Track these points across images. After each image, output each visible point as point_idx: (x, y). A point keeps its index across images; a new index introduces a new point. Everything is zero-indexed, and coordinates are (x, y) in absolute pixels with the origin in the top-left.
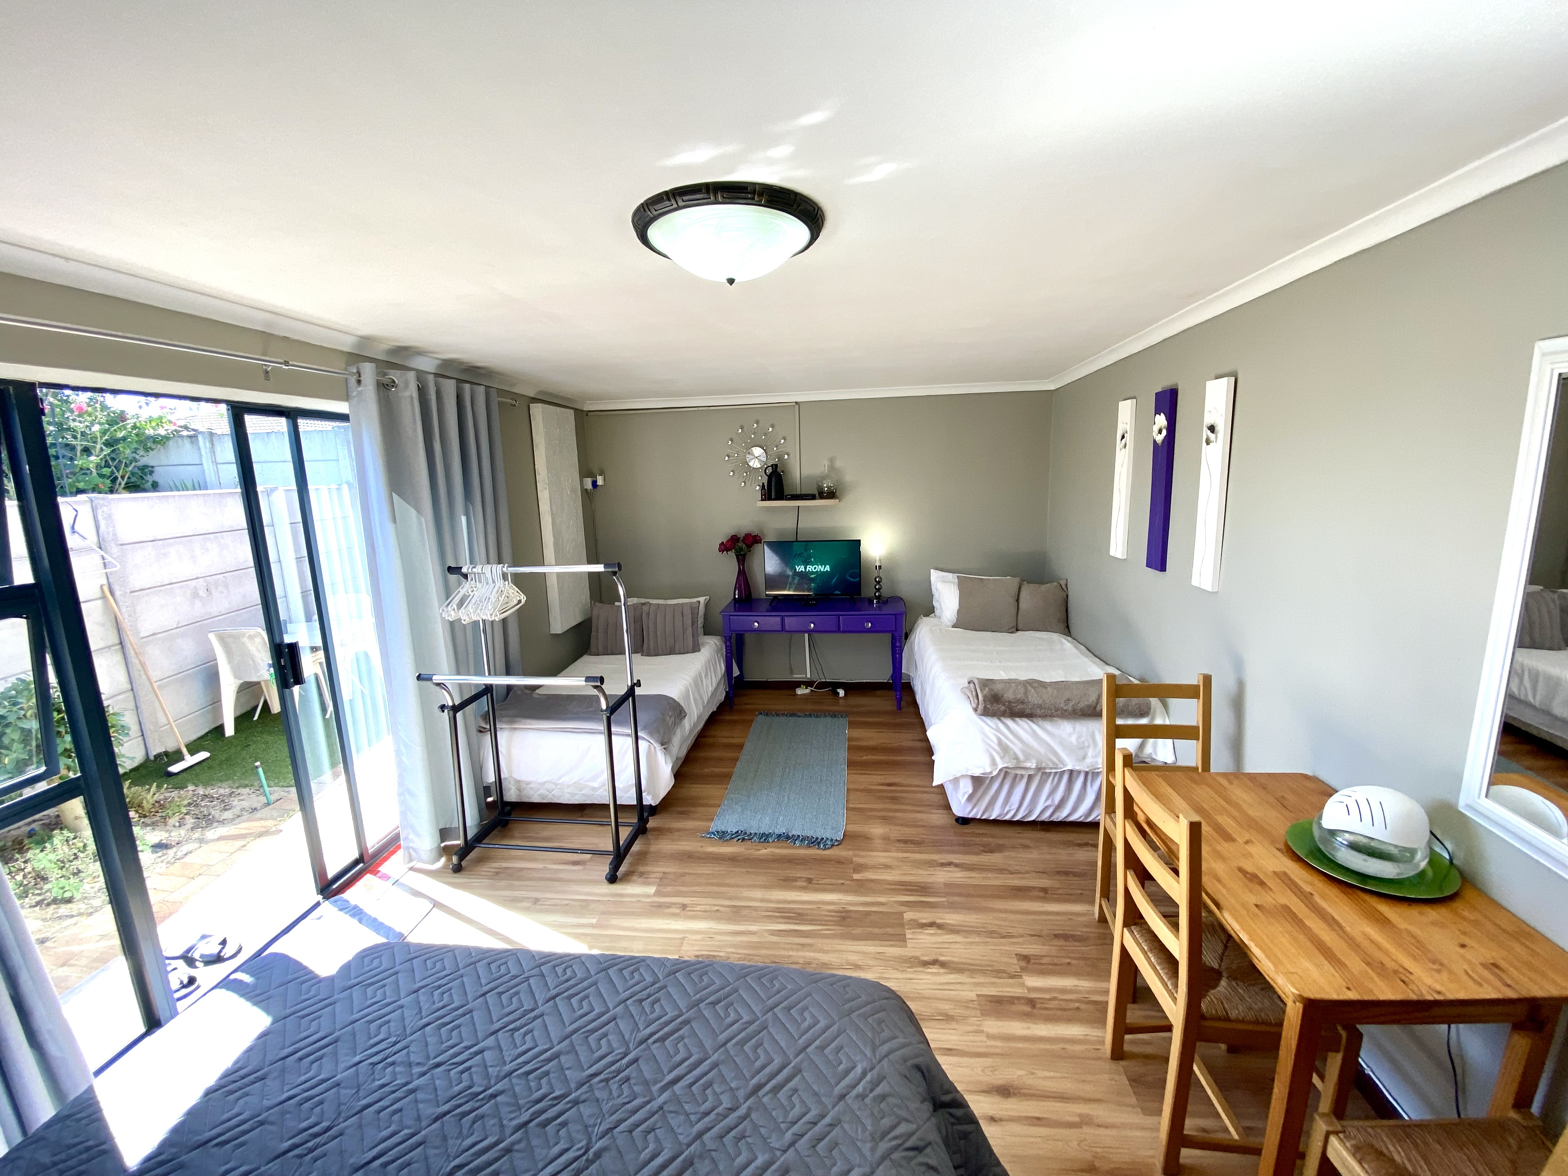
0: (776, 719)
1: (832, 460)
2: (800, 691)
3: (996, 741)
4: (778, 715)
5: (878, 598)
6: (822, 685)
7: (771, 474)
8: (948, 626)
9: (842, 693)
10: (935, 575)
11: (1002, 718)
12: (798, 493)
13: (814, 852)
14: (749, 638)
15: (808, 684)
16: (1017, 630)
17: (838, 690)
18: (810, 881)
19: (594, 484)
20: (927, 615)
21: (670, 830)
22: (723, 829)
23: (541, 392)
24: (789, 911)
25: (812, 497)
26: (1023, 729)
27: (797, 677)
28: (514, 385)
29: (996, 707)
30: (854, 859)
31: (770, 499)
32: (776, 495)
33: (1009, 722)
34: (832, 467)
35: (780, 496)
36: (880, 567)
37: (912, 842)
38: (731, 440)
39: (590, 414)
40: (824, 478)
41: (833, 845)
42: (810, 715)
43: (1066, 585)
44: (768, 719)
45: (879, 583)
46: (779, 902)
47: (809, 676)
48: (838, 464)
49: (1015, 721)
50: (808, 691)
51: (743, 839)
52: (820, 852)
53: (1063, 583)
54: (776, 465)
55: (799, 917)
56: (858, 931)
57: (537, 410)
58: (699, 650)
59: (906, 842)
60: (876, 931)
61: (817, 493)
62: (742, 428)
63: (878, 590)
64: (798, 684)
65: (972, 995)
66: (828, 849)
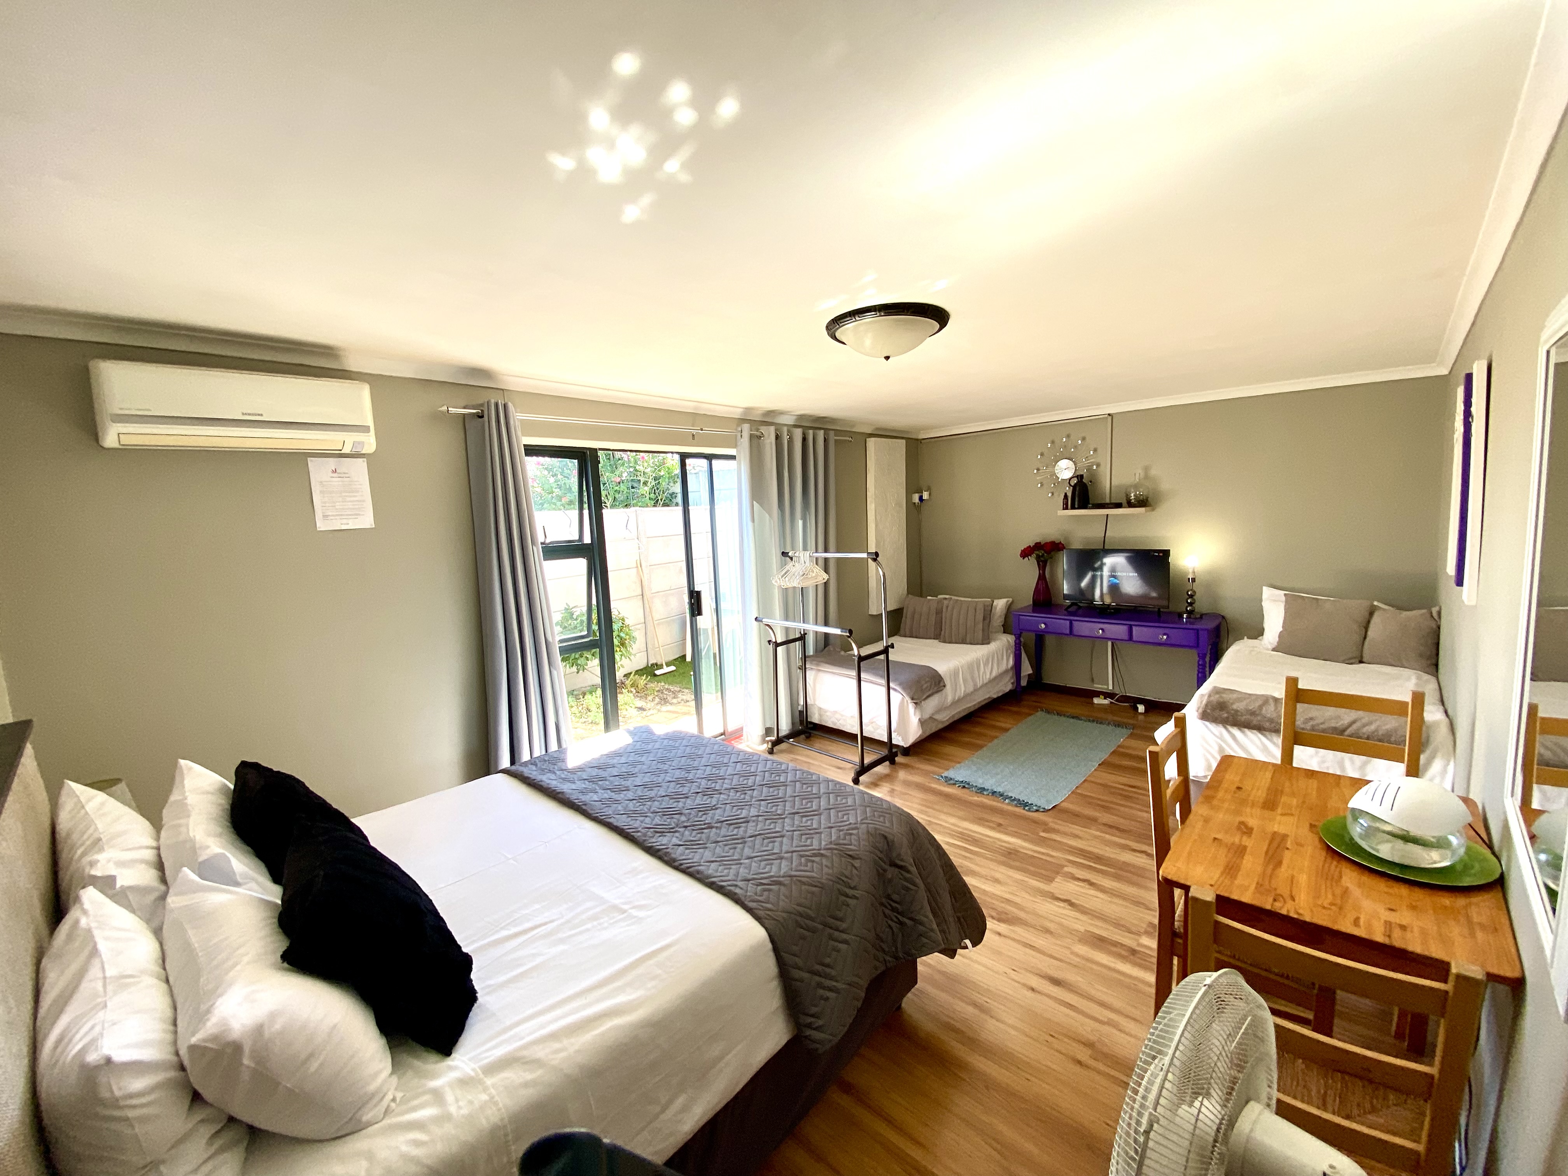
0: (1056, 717)
1: (1147, 469)
2: (1096, 701)
3: (1217, 748)
4: (1058, 714)
5: (1190, 613)
6: (1125, 699)
7: (1075, 484)
8: (1268, 649)
9: (1141, 708)
10: (1267, 592)
11: (1228, 727)
12: (1108, 501)
13: (1019, 810)
15: (1107, 695)
16: (1361, 662)
17: (1138, 705)
18: (1000, 825)
19: (921, 499)
20: (1253, 637)
21: (912, 767)
22: (952, 777)
23: (877, 429)
24: (969, 836)
25: (1119, 506)
26: (1252, 741)
27: (1098, 687)
28: (853, 426)
29: (1217, 713)
30: (1050, 824)
31: (1073, 508)
32: (1079, 505)
33: (1235, 731)
34: (1147, 477)
35: (1084, 505)
36: (1194, 580)
37: (1118, 829)
38: (1042, 455)
39: (923, 441)
40: (1136, 486)
41: (1037, 811)
42: (1093, 721)
43: (1439, 613)
44: (1048, 716)
45: (1191, 596)
46: (963, 828)
47: (1111, 688)
48: (1153, 472)
49: (1243, 732)
50: (1106, 702)
51: (964, 787)
52: (1024, 812)
53: (1434, 610)
54: (1082, 476)
55: (975, 842)
56: (1017, 864)
57: (871, 442)
58: (988, 644)
59: (1111, 827)
60: (1032, 868)
61: (1124, 502)
62: (1053, 442)
63: (1191, 604)
64: (1097, 694)
65: (1082, 929)
66: (1032, 812)
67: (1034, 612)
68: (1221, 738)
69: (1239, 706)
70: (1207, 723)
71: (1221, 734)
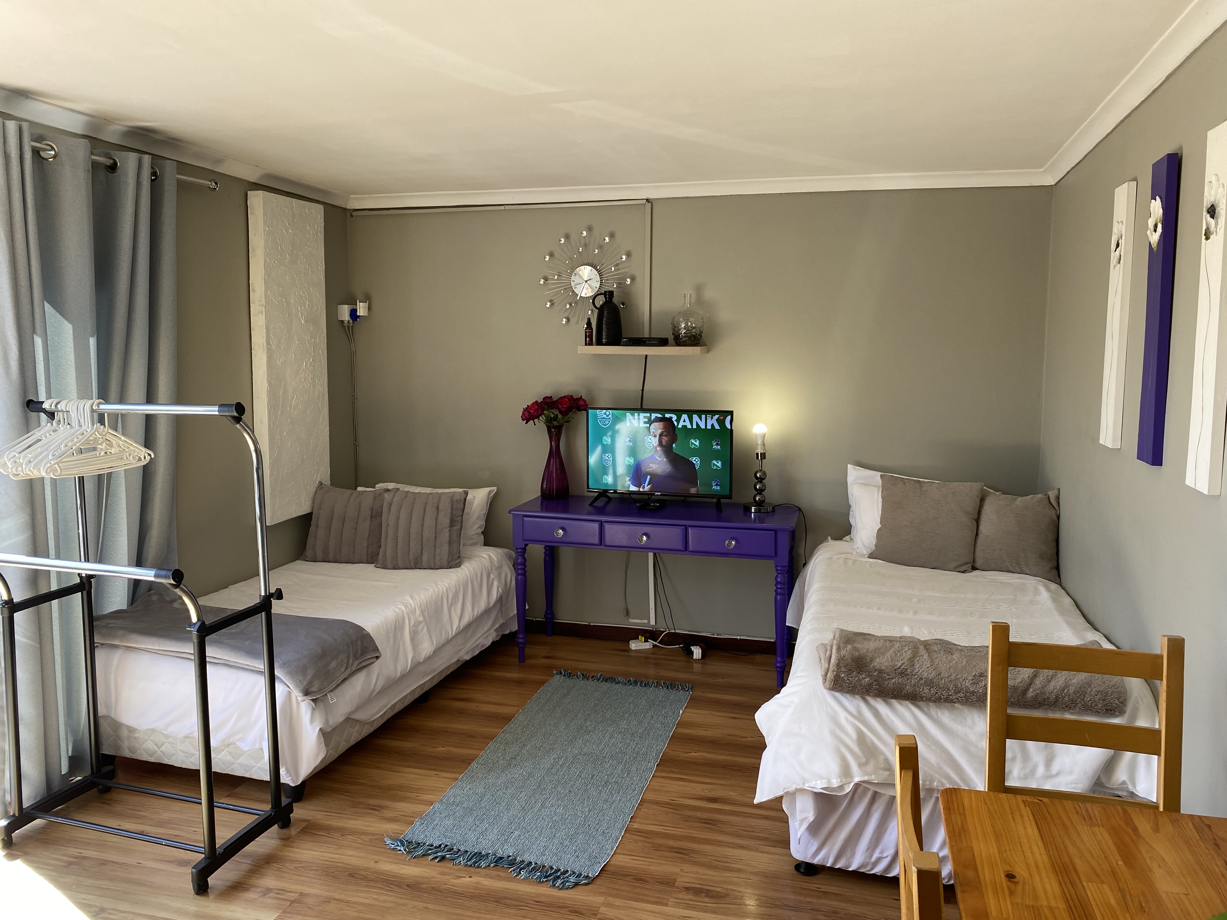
0: (582, 683)
1: (699, 289)
2: (634, 645)
3: (854, 736)
4: (585, 677)
5: (759, 504)
6: (672, 638)
7: (602, 306)
8: (863, 556)
9: (697, 652)
10: (853, 473)
11: (868, 698)
12: (646, 335)
13: (545, 891)
14: (566, 556)
15: (650, 635)
16: (974, 568)
17: (693, 648)
19: (353, 314)
20: (839, 537)
21: (343, 831)
22: (421, 838)
25: (663, 342)
26: (903, 719)
27: (635, 622)
29: (854, 678)
30: (603, 909)
31: (599, 343)
32: (607, 338)
33: (880, 706)
34: (700, 301)
35: (615, 340)
36: (763, 456)
37: (709, 894)
38: (551, 255)
39: (354, 213)
40: (686, 315)
41: (576, 884)
42: (635, 682)
43: (1058, 498)
44: (569, 682)
45: (761, 480)
47: (653, 622)
48: (709, 294)
49: (888, 704)
50: (648, 645)
51: (443, 858)
52: (555, 892)
53: (1052, 495)
54: (611, 293)
57: (256, 199)
58: (458, 565)
59: (698, 892)
61: (671, 338)
62: (567, 237)
63: (760, 492)
64: (635, 634)
66: (568, 888)
67: (542, 510)
68: (860, 717)
69: (882, 662)
70: (837, 694)
71: (860, 712)
